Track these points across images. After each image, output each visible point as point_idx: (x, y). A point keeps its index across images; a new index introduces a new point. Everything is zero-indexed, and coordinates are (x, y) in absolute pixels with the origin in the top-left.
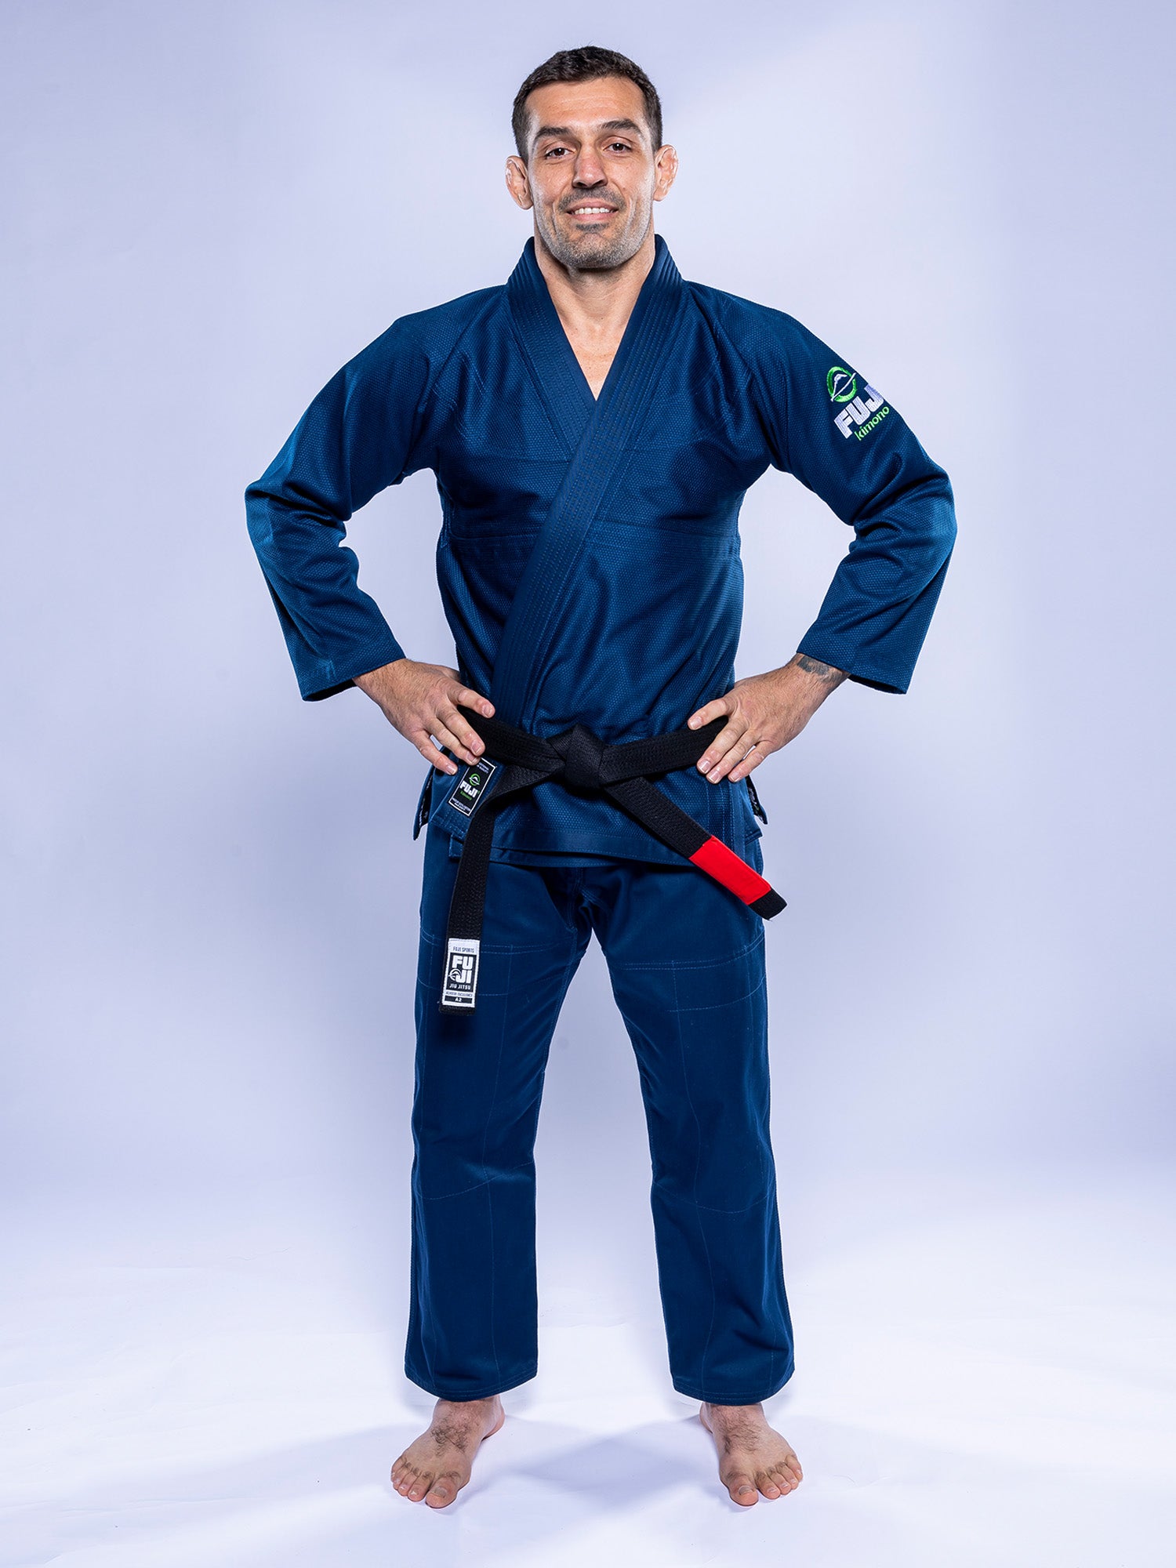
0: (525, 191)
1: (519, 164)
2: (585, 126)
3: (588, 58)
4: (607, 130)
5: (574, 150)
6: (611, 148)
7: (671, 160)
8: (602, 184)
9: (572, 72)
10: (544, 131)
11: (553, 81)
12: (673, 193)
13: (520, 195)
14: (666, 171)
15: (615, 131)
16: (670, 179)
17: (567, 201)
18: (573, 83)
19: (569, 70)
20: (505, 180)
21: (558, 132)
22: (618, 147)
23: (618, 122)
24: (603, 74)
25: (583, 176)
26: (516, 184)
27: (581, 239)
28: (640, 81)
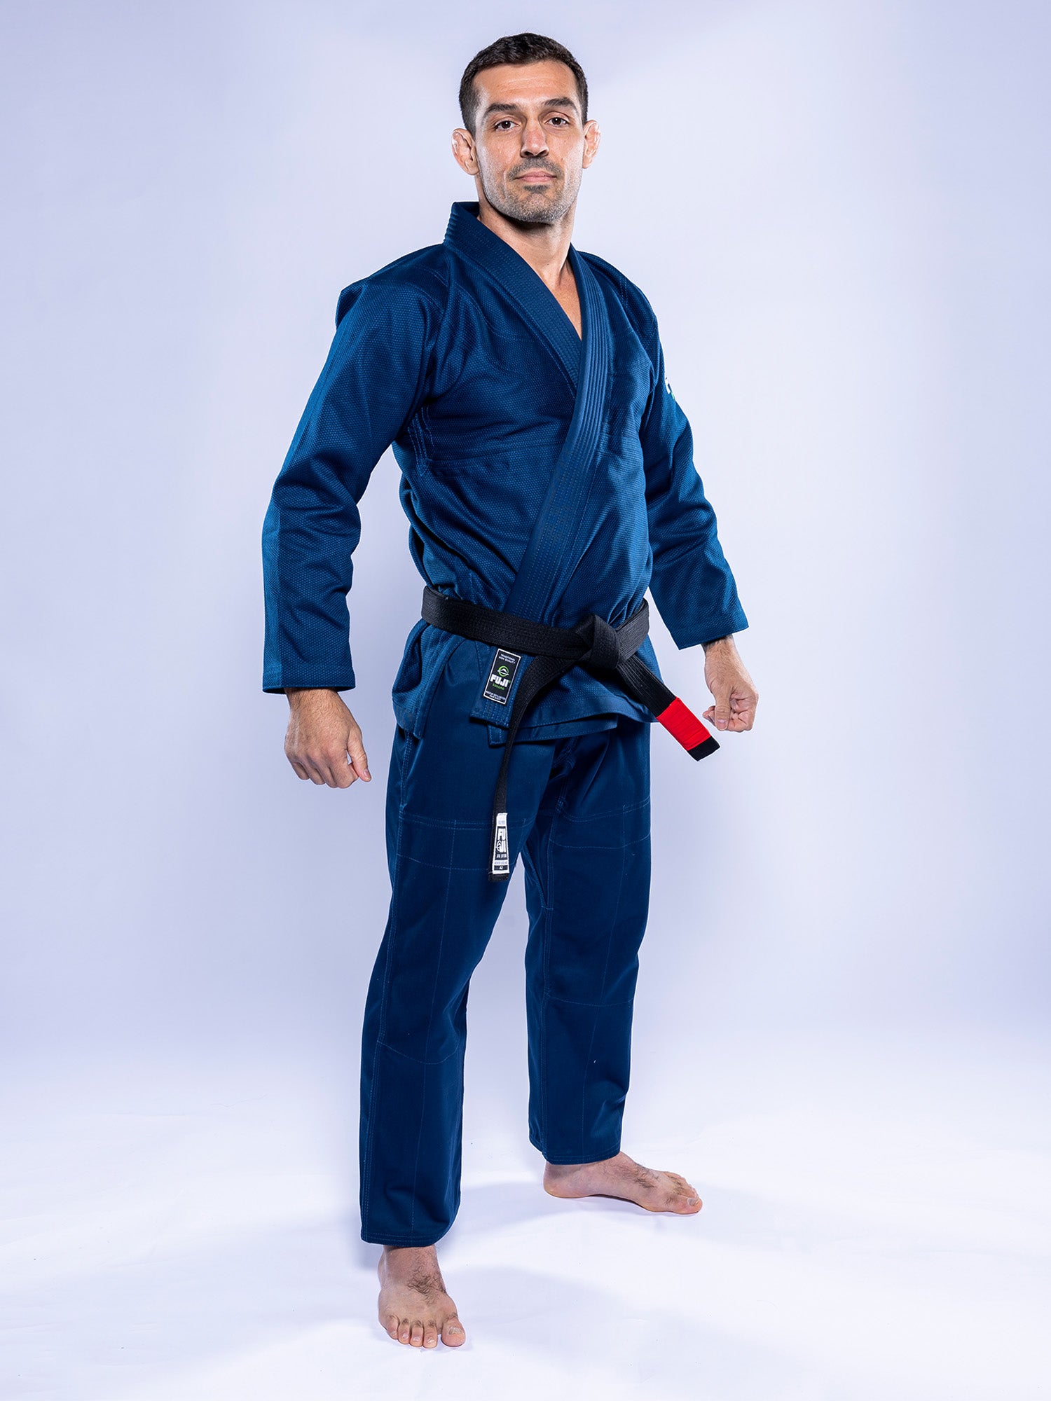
0: (472, 159)
1: (467, 135)
2: (530, 103)
3: (531, 44)
4: (549, 106)
5: (520, 123)
6: (551, 122)
7: (594, 133)
8: (544, 155)
9: (517, 56)
10: (493, 107)
11: (499, 63)
12: (596, 162)
13: (466, 163)
14: (591, 142)
15: (555, 108)
16: (593, 147)
17: (517, 170)
18: (518, 65)
19: (513, 53)
20: (451, 150)
21: (506, 108)
22: (557, 121)
23: (558, 100)
24: (543, 58)
25: (530, 146)
26: (462, 153)
27: (528, 199)
28: (573, 64)
